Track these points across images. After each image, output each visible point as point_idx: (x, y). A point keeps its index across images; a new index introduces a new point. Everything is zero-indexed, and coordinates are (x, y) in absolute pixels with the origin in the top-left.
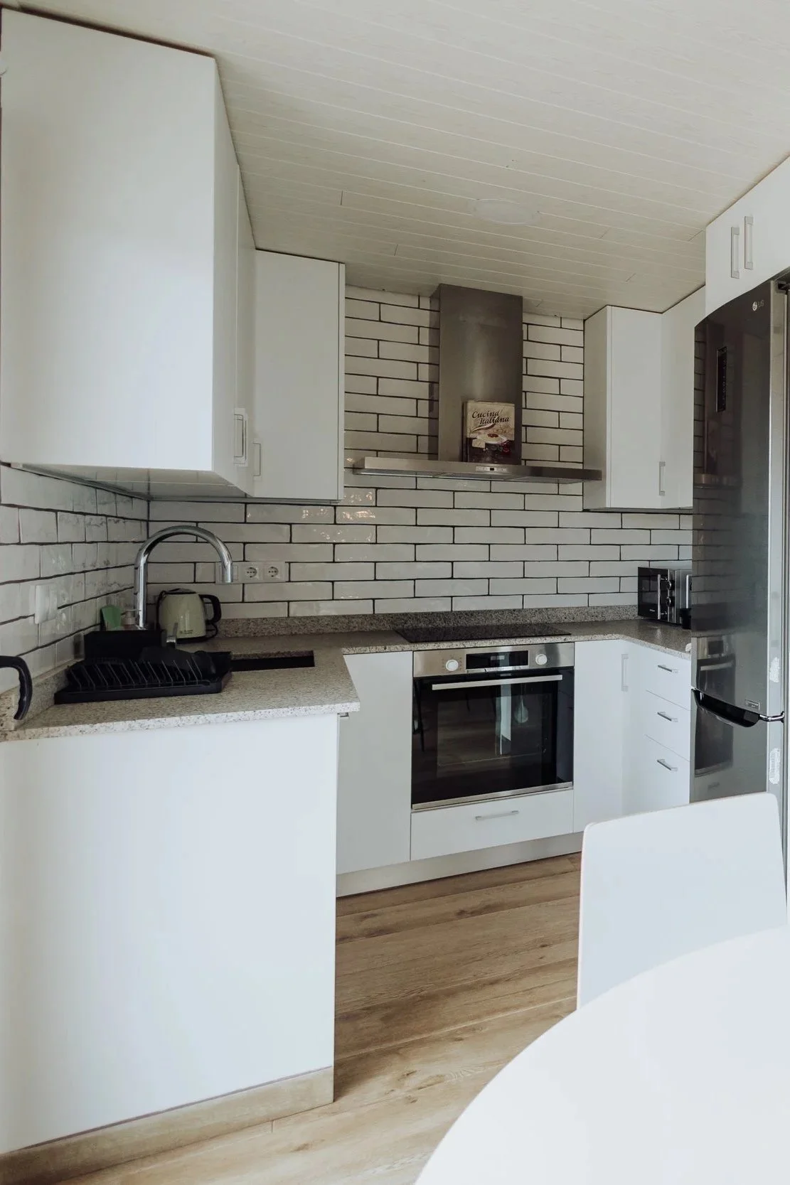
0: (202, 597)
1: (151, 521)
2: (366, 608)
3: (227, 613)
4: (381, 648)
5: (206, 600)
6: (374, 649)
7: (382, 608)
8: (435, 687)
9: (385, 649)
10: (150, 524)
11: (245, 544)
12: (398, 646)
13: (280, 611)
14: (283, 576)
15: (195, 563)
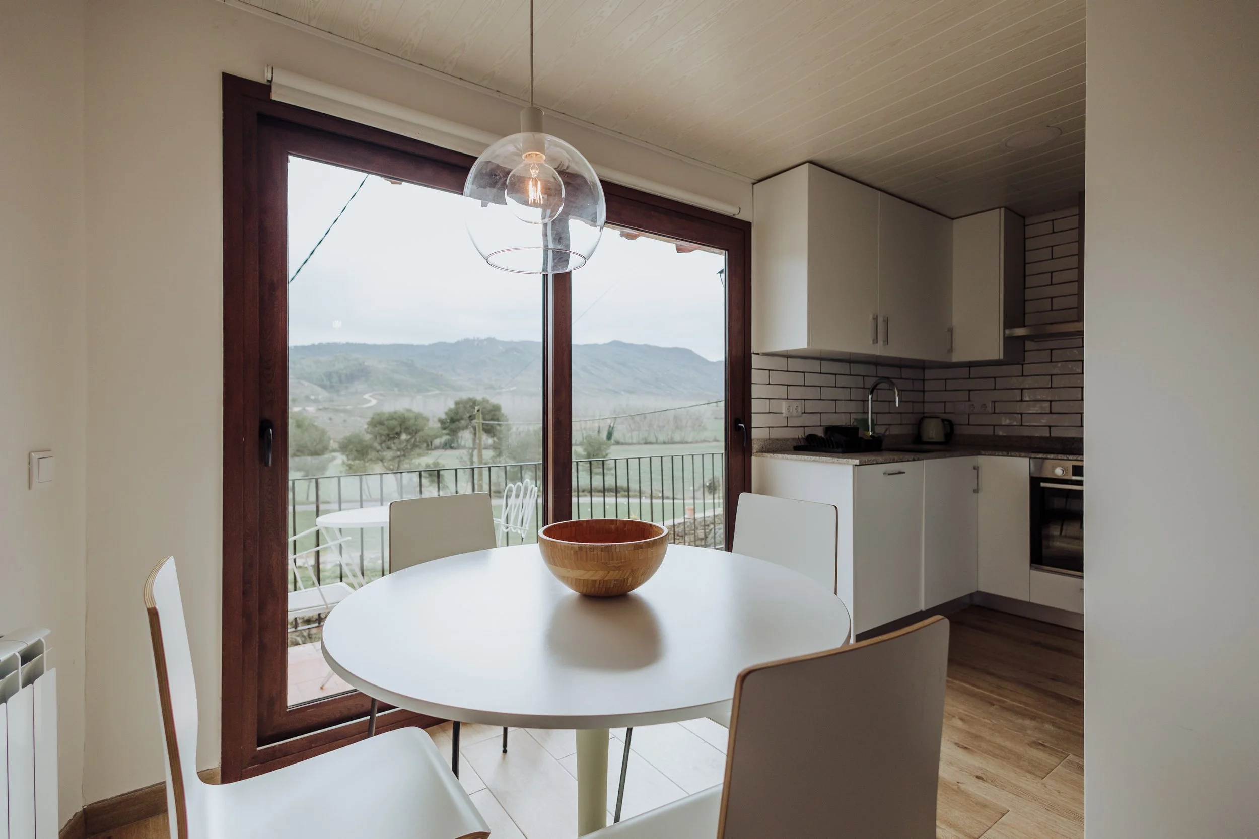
0: (943, 420)
1: (927, 380)
2: (1045, 433)
3: (958, 430)
4: (1005, 453)
5: (946, 422)
6: (1000, 454)
7: (1056, 433)
8: (1043, 484)
9: (1008, 454)
10: (925, 382)
11: (969, 391)
12: (1017, 453)
13: (989, 431)
14: (990, 409)
15: (945, 402)
